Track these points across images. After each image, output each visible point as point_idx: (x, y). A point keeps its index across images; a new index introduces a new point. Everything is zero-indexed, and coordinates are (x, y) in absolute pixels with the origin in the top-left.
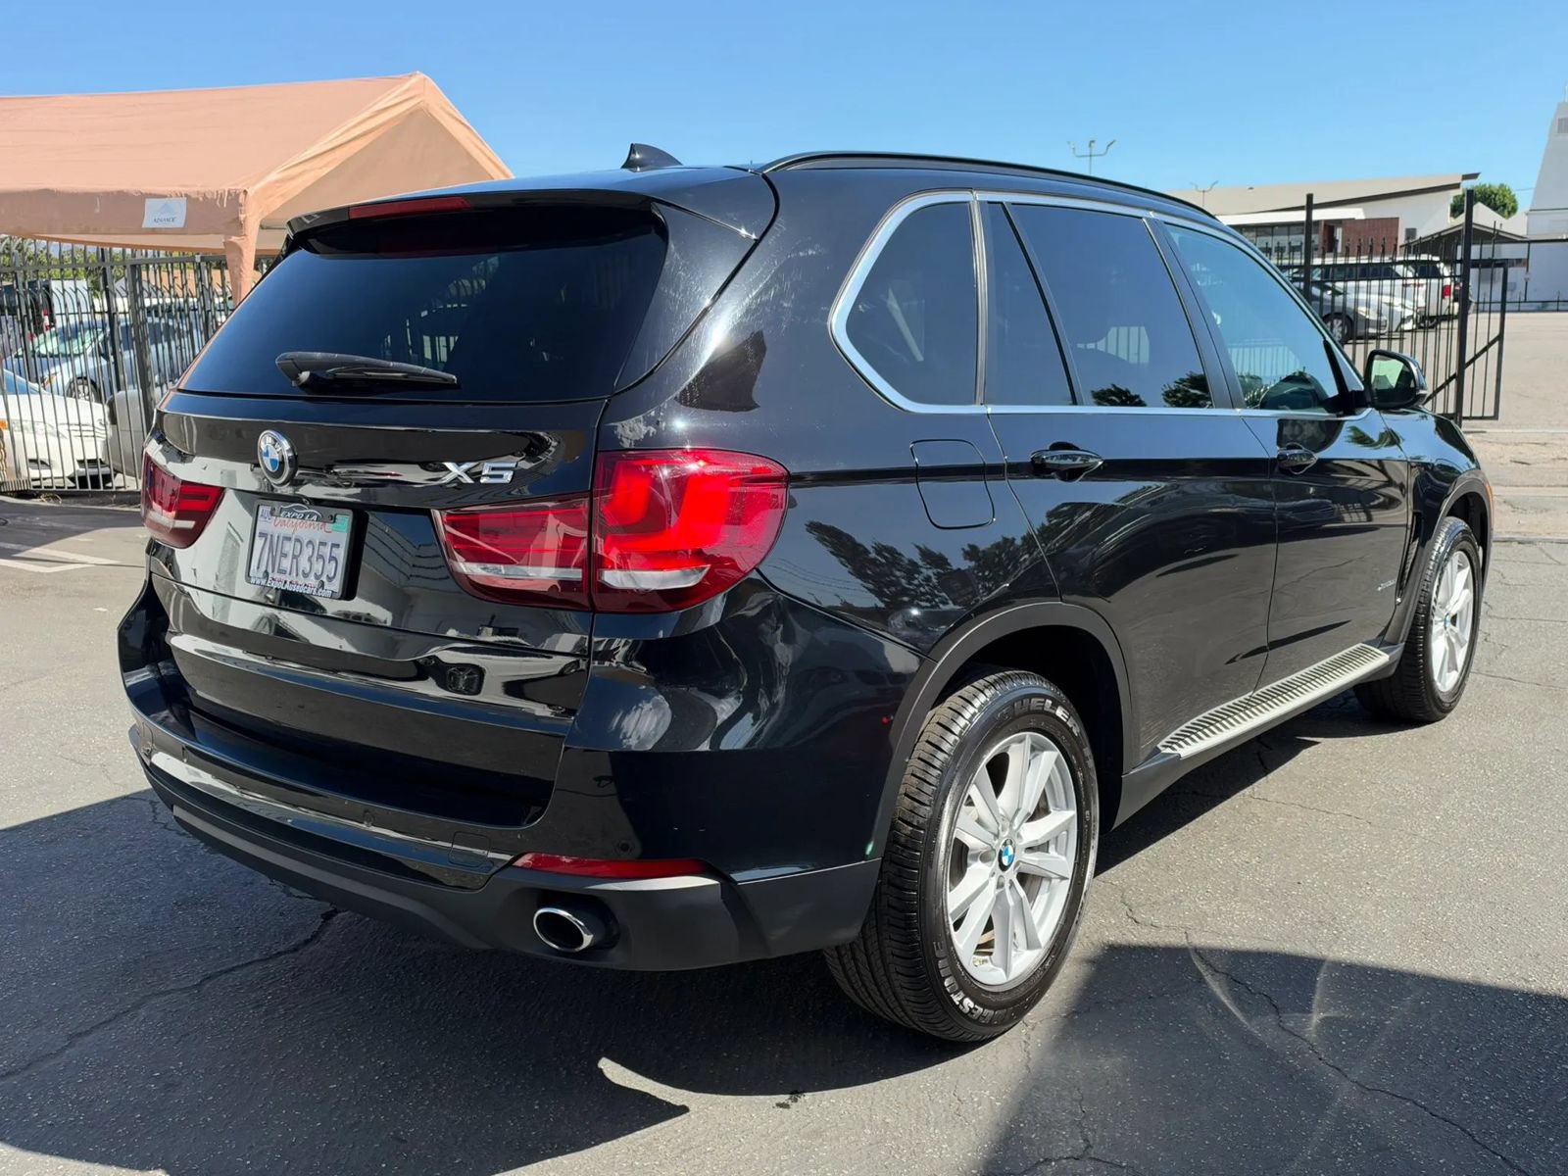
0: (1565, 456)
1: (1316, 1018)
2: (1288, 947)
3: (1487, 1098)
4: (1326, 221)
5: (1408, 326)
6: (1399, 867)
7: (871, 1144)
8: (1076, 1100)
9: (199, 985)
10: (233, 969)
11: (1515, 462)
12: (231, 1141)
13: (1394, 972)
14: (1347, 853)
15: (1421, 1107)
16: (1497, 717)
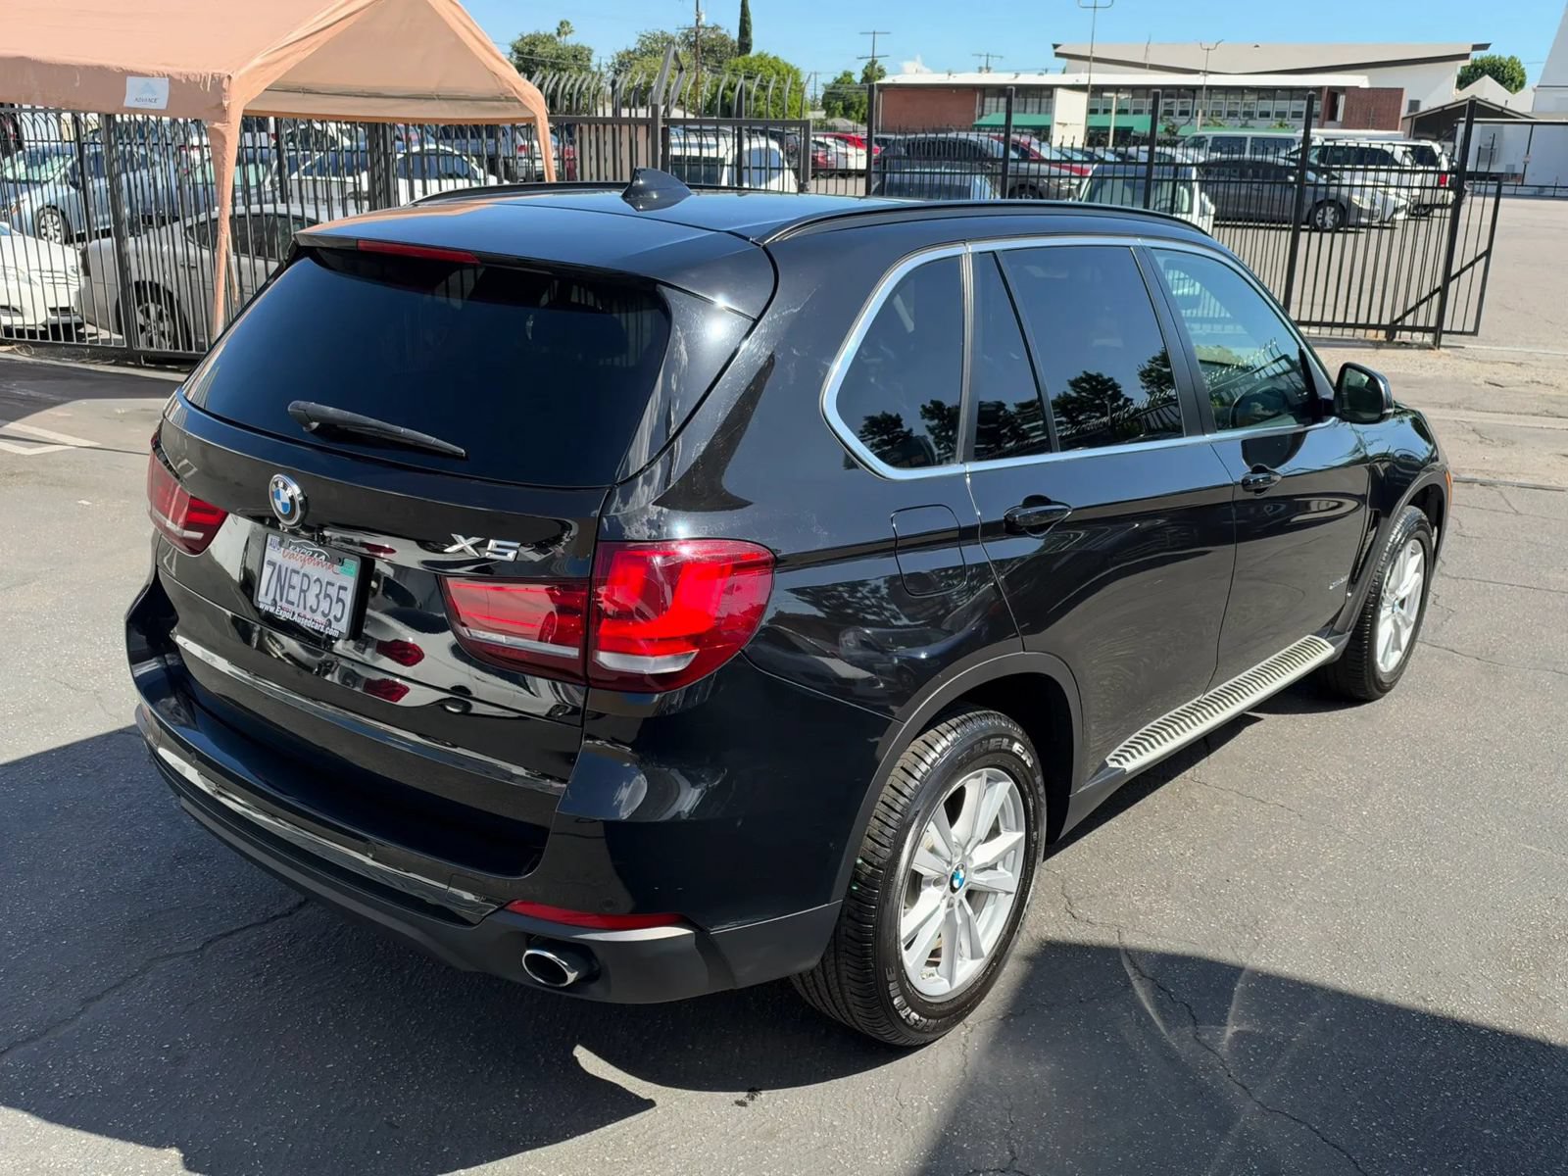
0: (1538, 380)
1: (1230, 1030)
2: (1210, 953)
3: (1374, 1124)
4: (1330, 88)
5: (1401, 216)
6: (1323, 868)
7: (819, 1148)
8: (1006, 1109)
9: (201, 949)
10: (232, 933)
11: (1490, 383)
12: (238, 1121)
13: (1306, 985)
14: (1276, 848)
15: (1315, 1131)
16: (1434, 696)
